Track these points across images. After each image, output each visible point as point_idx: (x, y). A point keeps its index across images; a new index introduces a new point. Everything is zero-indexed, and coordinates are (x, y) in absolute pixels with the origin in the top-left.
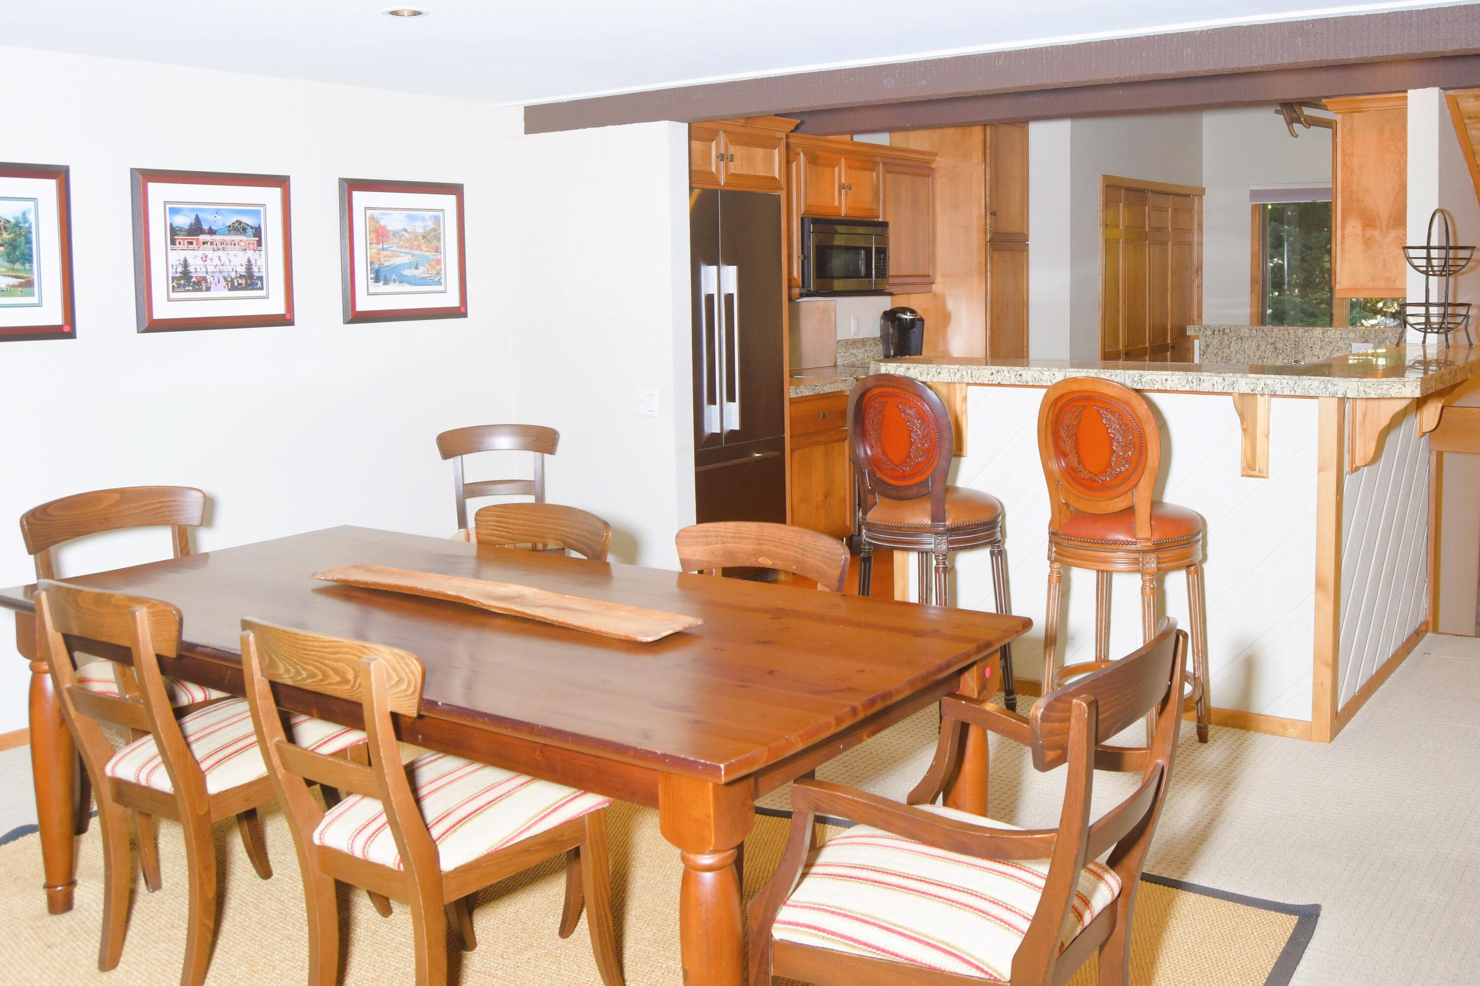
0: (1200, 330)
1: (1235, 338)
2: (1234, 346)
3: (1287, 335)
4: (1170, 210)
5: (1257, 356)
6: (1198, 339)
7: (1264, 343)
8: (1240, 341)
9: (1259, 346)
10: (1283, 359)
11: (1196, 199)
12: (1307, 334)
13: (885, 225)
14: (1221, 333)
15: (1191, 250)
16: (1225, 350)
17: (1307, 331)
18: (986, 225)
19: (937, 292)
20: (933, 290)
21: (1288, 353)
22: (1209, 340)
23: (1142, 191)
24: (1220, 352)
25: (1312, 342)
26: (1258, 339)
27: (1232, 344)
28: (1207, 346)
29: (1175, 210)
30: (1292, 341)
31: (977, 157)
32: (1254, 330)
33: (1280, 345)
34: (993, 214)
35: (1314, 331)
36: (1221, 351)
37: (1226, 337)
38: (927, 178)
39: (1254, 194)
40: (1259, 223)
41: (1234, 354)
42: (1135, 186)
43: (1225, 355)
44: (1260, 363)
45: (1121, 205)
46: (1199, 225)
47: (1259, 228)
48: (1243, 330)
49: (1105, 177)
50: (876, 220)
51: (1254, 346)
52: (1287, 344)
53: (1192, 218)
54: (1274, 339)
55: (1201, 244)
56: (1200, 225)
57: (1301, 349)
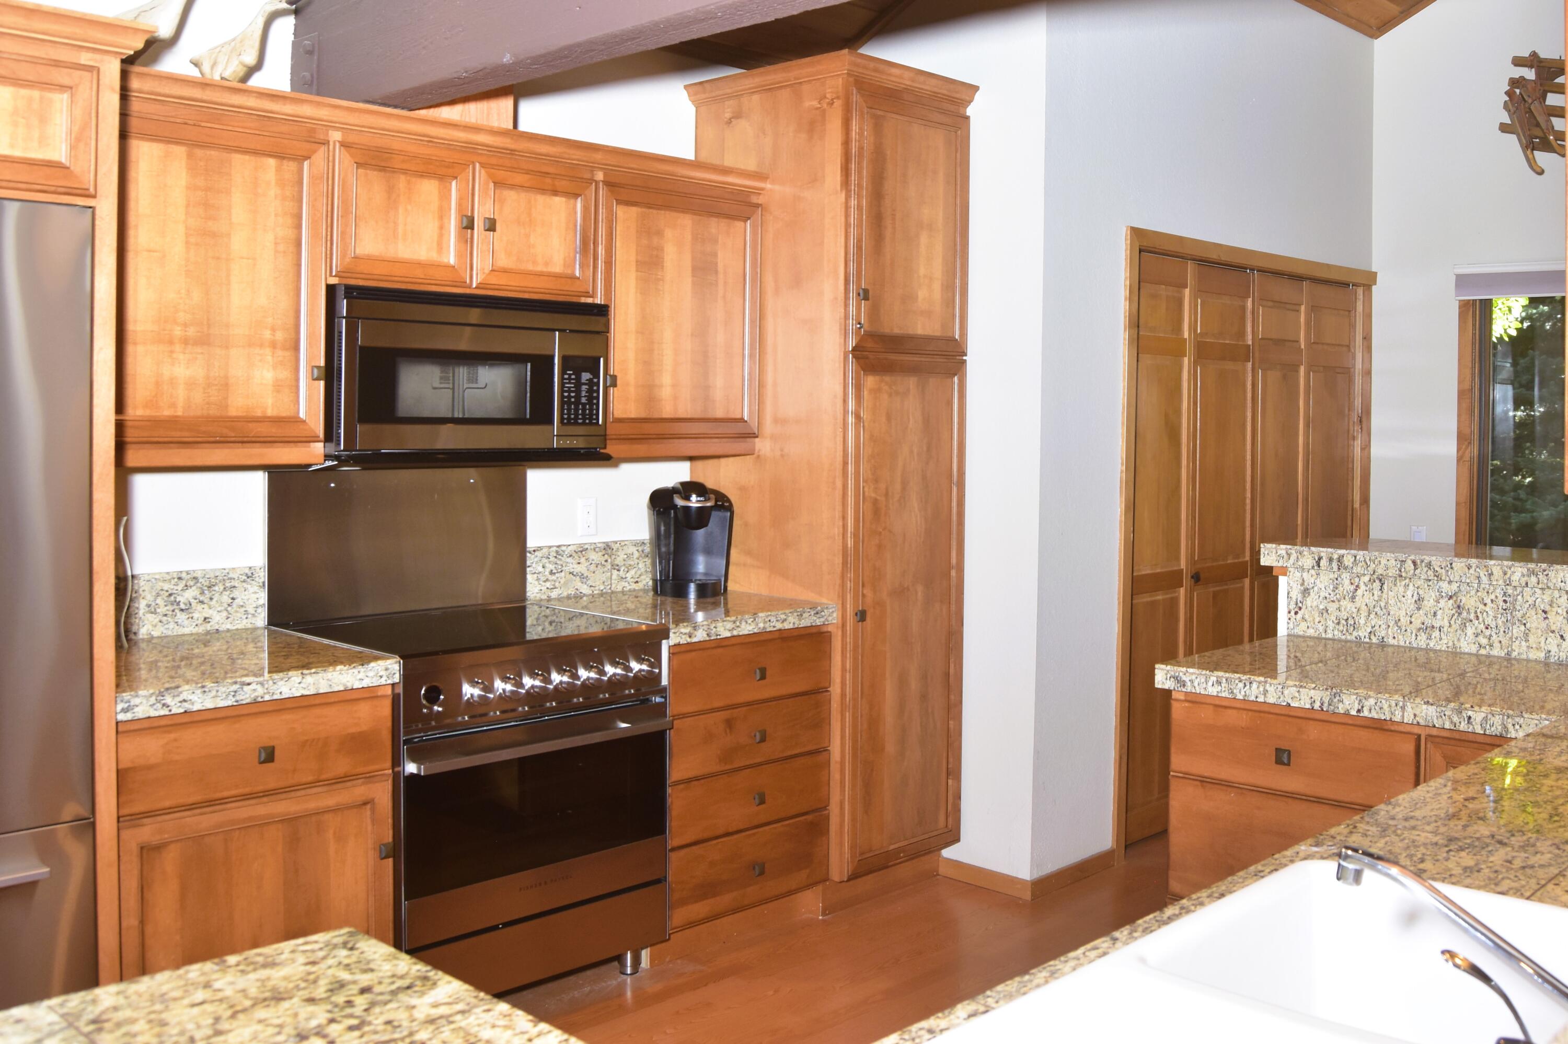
0: (1289, 555)
1: (1366, 579)
2: (1364, 597)
3: (1485, 579)
4: (1303, 308)
5: (1417, 623)
6: (1285, 574)
7: (1433, 594)
8: (1377, 584)
9: (1420, 600)
10: (1477, 635)
11: (1360, 291)
12: (1533, 579)
13: (602, 311)
14: (1335, 565)
15: (1350, 381)
16: (1344, 603)
17: (1533, 573)
18: (846, 317)
19: (762, 453)
20: (757, 449)
21: (1489, 621)
22: (1309, 578)
23: (1242, 268)
24: (1332, 607)
25: (1547, 598)
26: (1419, 583)
27: (1359, 592)
28: (1306, 592)
29: (1314, 309)
30: (1499, 592)
31: (833, 175)
32: (1409, 563)
33: (1469, 602)
34: (865, 295)
35: (1552, 574)
36: (1336, 605)
37: (1346, 576)
38: (740, 224)
39: (1462, 281)
40: (1474, 334)
41: (1364, 613)
42: (1214, 256)
43: (1344, 615)
44: (1422, 641)
45: (1187, 292)
46: (1364, 338)
47: (1473, 343)
48: (1384, 562)
49: (1136, 233)
50: (590, 300)
51: (1410, 600)
52: (1488, 601)
53: (1352, 326)
54: (1454, 587)
55: (1368, 373)
56: (1367, 338)
57: (1519, 615)
